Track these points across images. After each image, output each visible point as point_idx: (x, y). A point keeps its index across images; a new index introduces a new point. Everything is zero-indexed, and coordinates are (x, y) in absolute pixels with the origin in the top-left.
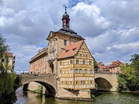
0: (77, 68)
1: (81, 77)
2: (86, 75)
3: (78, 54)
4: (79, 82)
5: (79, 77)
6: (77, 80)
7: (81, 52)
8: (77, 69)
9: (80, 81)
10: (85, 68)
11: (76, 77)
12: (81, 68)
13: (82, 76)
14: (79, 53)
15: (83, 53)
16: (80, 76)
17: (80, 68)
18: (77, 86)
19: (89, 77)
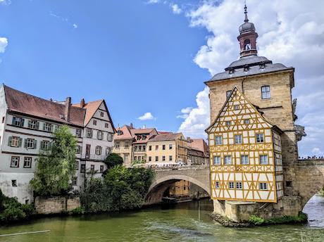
0: (219, 154)
1: (229, 172)
2: (245, 168)
3: (220, 122)
4: (223, 184)
5: (223, 172)
6: (217, 179)
7: (229, 116)
8: (219, 157)
9: (226, 183)
10: (242, 153)
11: (216, 172)
12: (230, 153)
13: (232, 170)
14: (222, 119)
15: (235, 118)
16: (226, 172)
17: (225, 153)
18: (218, 191)
19: (255, 172)
